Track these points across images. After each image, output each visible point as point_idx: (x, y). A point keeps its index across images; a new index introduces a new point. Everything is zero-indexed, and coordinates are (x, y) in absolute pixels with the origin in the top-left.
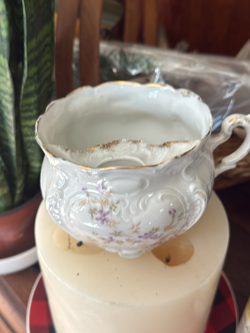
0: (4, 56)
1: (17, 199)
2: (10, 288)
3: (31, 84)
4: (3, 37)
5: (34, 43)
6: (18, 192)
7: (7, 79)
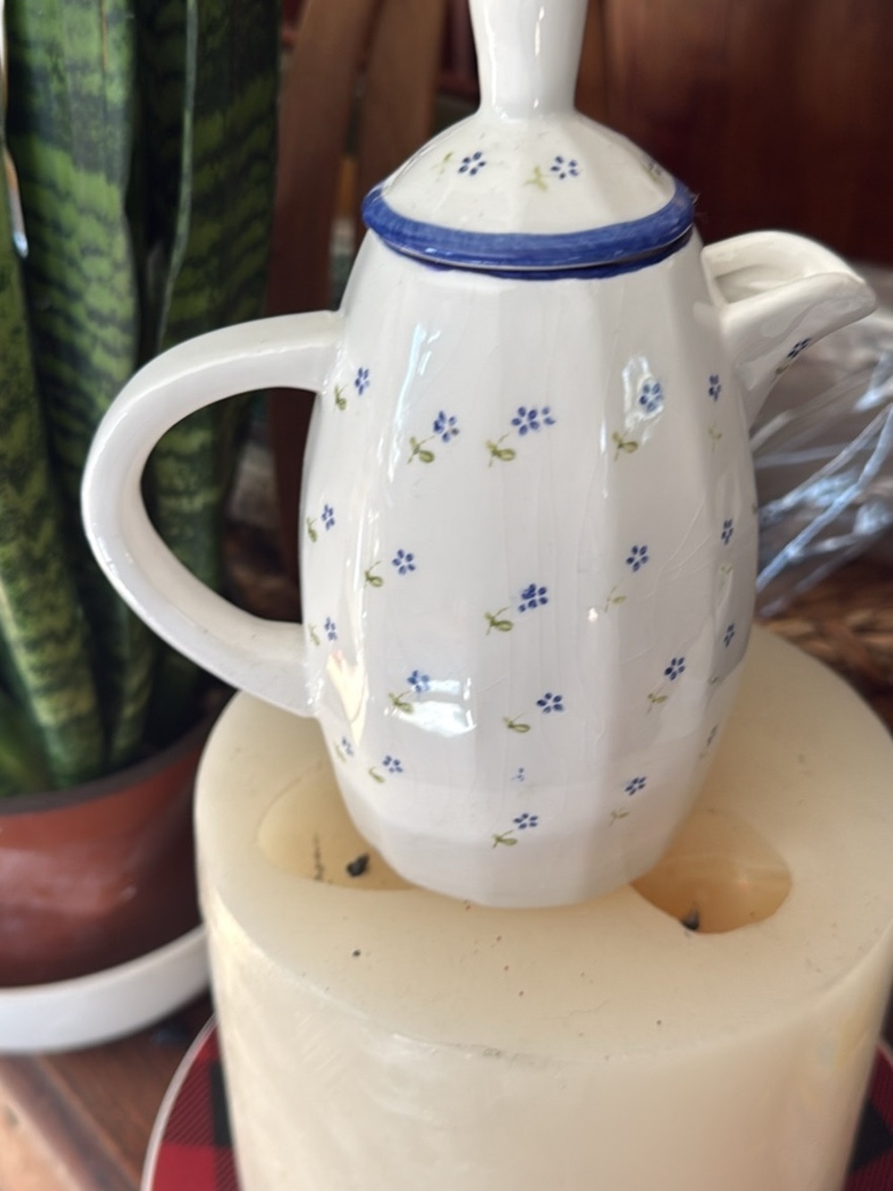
0: (110, 179)
1: (122, 741)
2: (75, 1105)
3: (196, 288)
4: (109, 108)
5: (215, 128)
6: (129, 711)
7: (116, 267)
